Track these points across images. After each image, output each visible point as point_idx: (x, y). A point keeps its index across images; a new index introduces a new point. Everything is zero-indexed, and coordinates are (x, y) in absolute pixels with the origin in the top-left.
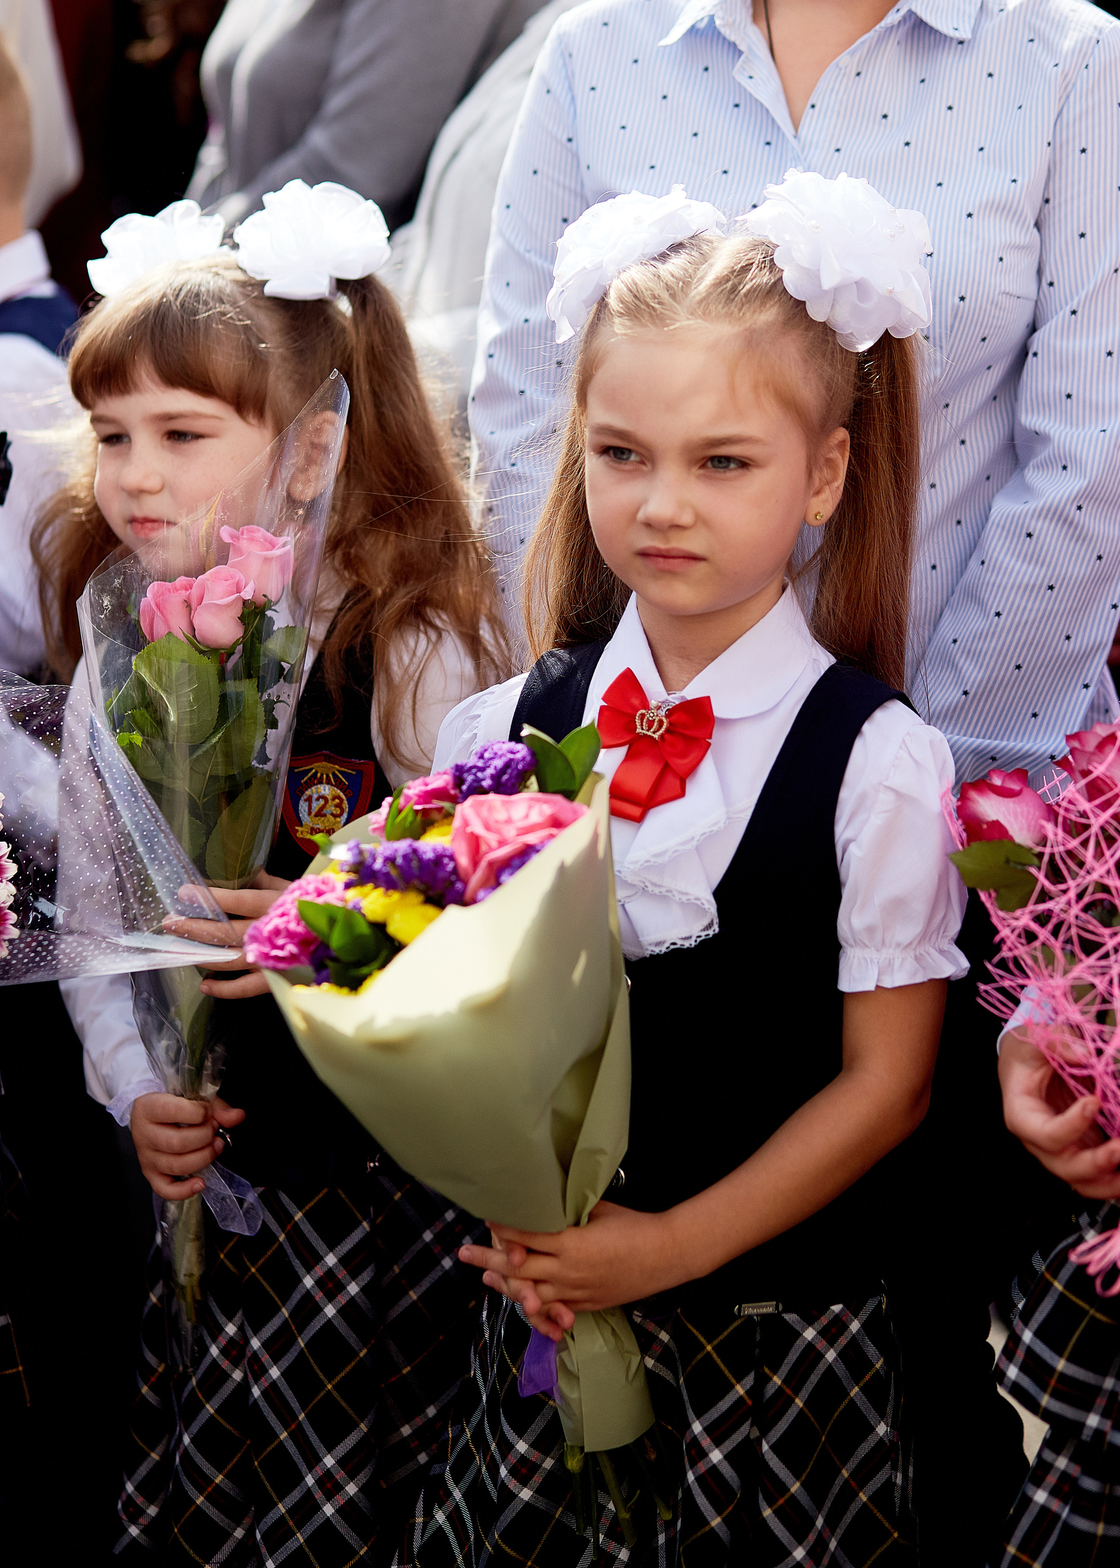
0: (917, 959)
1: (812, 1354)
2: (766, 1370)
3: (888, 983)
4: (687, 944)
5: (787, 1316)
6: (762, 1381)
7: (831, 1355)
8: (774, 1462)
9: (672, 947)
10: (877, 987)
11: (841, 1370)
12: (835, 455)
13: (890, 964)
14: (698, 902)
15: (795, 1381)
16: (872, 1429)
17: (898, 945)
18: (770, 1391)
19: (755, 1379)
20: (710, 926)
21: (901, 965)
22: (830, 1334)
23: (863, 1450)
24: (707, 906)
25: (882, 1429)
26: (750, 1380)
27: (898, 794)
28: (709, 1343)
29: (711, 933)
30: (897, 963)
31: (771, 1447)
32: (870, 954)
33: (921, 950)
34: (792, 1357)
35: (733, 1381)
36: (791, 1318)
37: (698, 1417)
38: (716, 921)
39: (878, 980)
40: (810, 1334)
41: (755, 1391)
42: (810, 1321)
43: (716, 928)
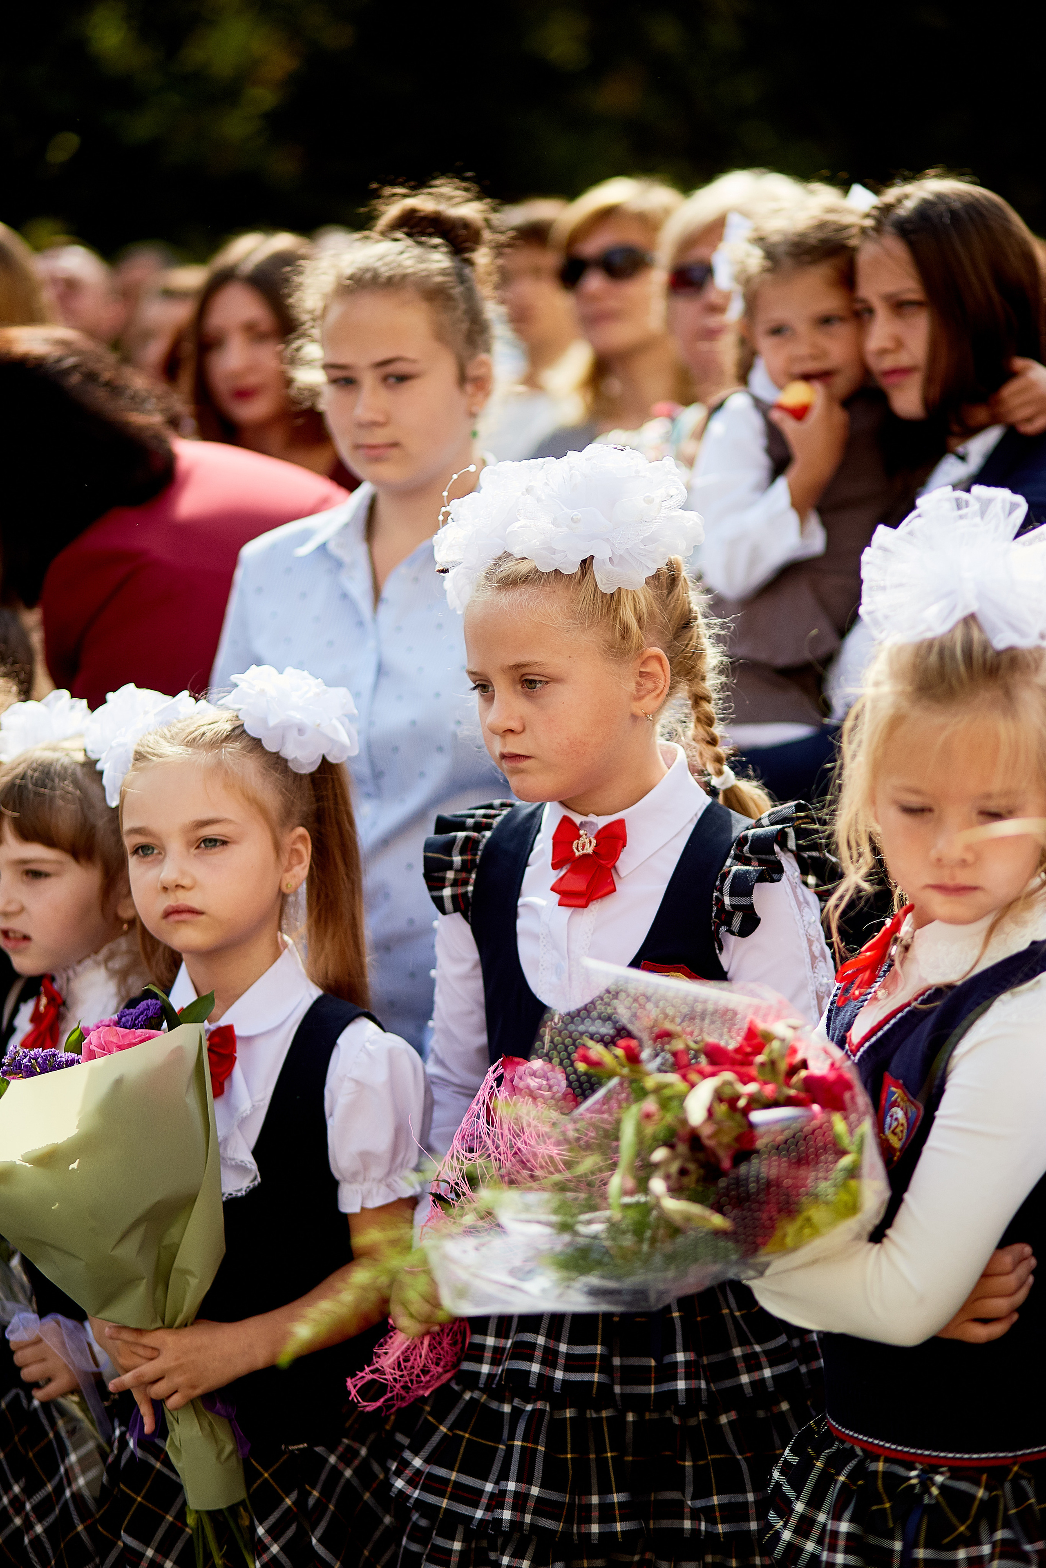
0: (388, 1186)
1: (336, 1473)
2: (307, 1487)
3: (371, 1204)
4: (239, 1194)
5: (317, 1449)
6: (304, 1496)
7: (348, 1473)
8: (321, 1550)
9: (230, 1197)
10: (363, 1209)
11: (355, 1482)
12: (300, 846)
13: (370, 1192)
14: (243, 1164)
15: (326, 1493)
16: (381, 1521)
17: (374, 1180)
18: (311, 1502)
19: (298, 1494)
20: (255, 1179)
21: (378, 1192)
22: (347, 1458)
23: (377, 1535)
24: (249, 1166)
25: (387, 1520)
26: (294, 1495)
27: (357, 1082)
28: (266, 1471)
29: (256, 1183)
30: (374, 1191)
31: (319, 1541)
32: (355, 1187)
33: (390, 1180)
34: (323, 1476)
35: (284, 1496)
36: (319, 1449)
37: (261, 1524)
38: (258, 1174)
39: (363, 1203)
40: (333, 1459)
41: (301, 1502)
42: (332, 1451)
43: (259, 1179)
